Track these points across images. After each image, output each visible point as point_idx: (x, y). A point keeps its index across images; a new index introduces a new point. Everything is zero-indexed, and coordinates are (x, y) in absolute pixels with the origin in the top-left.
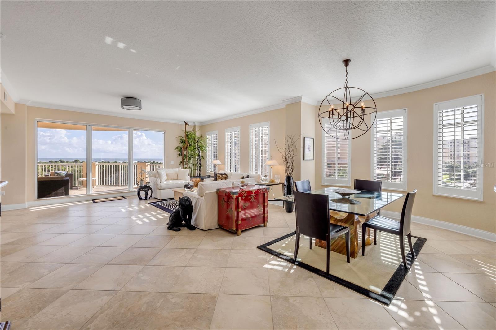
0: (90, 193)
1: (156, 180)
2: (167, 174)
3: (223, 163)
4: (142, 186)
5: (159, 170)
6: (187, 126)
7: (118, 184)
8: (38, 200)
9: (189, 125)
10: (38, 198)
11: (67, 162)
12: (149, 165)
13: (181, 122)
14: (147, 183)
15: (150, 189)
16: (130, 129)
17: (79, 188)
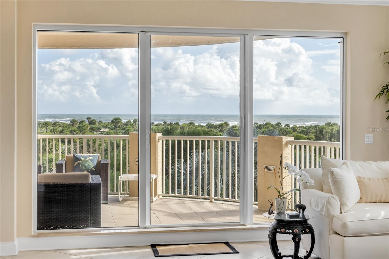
1: (328, 202)
2: (360, 181)
4: (282, 218)
5: (336, 167)
7: (208, 194)
10: (38, 229)
14: (298, 210)
15: (307, 230)
16: (243, 36)
17: (120, 199)
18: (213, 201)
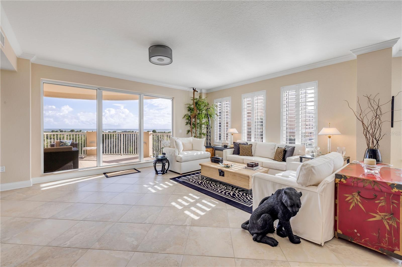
0: (101, 165)
1: (175, 151)
2: (183, 144)
3: (240, 132)
4: (158, 158)
6: (195, 92)
7: (120, 153)
8: (44, 175)
9: (197, 92)
10: (44, 172)
11: (65, 132)
12: (151, 134)
13: (189, 89)
14: (163, 155)
15: (167, 161)
16: (140, 95)
17: (83, 157)
18: (122, 155)
